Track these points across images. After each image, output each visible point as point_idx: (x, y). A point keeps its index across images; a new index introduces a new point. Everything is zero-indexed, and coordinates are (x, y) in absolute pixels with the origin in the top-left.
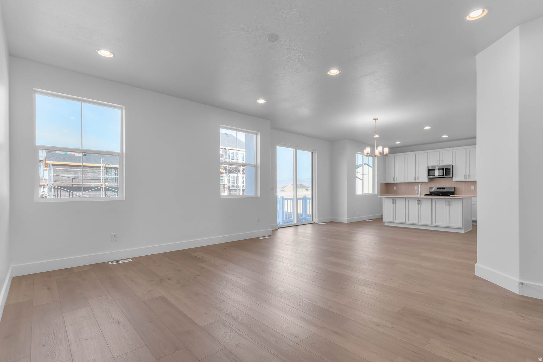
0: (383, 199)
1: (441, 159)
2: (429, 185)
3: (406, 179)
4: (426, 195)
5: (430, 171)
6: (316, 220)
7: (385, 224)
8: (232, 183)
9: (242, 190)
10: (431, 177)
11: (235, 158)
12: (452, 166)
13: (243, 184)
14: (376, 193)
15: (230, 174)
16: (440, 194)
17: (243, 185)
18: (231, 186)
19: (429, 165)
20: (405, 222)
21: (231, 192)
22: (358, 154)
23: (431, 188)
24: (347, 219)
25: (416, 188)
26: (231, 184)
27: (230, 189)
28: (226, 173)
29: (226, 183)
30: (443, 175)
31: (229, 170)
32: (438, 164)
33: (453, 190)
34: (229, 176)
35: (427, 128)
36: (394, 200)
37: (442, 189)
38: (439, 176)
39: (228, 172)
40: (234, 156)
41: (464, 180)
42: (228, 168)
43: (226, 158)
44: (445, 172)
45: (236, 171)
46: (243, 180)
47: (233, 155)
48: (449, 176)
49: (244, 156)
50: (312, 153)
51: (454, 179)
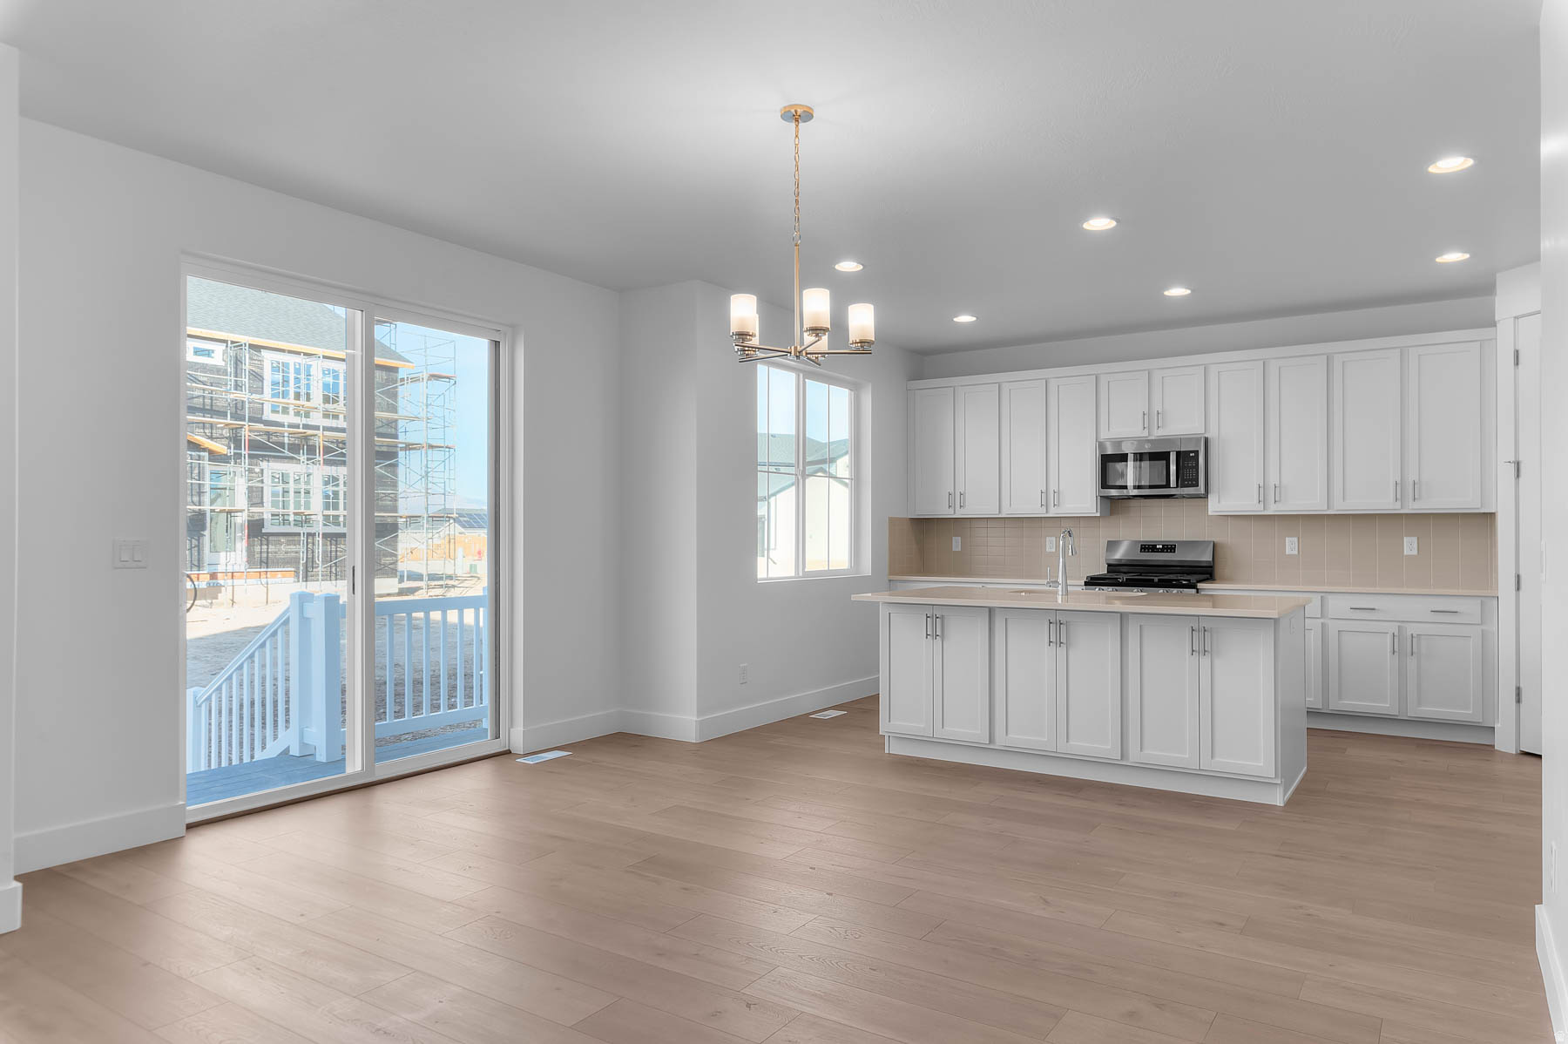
0: (883, 612)
1: (1157, 407)
2: (1105, 533)
3: (1003, 504)
4: (1093, 582)
5: (1109, 461)
6: (516, 737)
7: (895, 748)
8: (275, 504)
9: (325, 536)
10: (1114, 492)
11: (292, 390)
12: (1206, 440)
13: (336, 507)
14: (867, 568)
15: (264, 464)
16: (1156, 579)
17: (331, 512)
18: (267, 516)
19: (1104, 436)
20: (991, 740)
21: (272, 548)
22: (773, 370)
23: (1112, 545)
24: (695, 719)
25: (1050, 544)
26: (266, 511)
27: (264, 531)
28: (238, 456)
29: (241, 502)
30: (1167, 485)
31: (254, 445)
32: (1145, 433)
33: (1206, 557)
34: (257, 470)
35: (1100, 224)
36: (936, 622)
37: (1158, 551)
38: (1139, 487)
39: (247, 452)
40: (286, 381)
41: (1258, 509)
42: (246, 434)
43: (237, 386)
44: (1173, 468)
45: (295, 448)
46: (336, 494)
47: (279, 377)
48: (1191, 491)
49: (342, 382)
50: (497, 344)
51: (1216, 505)
